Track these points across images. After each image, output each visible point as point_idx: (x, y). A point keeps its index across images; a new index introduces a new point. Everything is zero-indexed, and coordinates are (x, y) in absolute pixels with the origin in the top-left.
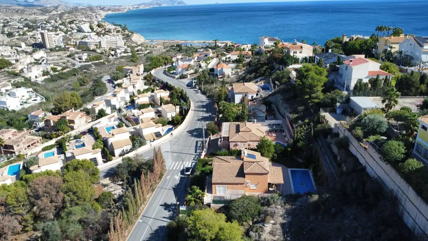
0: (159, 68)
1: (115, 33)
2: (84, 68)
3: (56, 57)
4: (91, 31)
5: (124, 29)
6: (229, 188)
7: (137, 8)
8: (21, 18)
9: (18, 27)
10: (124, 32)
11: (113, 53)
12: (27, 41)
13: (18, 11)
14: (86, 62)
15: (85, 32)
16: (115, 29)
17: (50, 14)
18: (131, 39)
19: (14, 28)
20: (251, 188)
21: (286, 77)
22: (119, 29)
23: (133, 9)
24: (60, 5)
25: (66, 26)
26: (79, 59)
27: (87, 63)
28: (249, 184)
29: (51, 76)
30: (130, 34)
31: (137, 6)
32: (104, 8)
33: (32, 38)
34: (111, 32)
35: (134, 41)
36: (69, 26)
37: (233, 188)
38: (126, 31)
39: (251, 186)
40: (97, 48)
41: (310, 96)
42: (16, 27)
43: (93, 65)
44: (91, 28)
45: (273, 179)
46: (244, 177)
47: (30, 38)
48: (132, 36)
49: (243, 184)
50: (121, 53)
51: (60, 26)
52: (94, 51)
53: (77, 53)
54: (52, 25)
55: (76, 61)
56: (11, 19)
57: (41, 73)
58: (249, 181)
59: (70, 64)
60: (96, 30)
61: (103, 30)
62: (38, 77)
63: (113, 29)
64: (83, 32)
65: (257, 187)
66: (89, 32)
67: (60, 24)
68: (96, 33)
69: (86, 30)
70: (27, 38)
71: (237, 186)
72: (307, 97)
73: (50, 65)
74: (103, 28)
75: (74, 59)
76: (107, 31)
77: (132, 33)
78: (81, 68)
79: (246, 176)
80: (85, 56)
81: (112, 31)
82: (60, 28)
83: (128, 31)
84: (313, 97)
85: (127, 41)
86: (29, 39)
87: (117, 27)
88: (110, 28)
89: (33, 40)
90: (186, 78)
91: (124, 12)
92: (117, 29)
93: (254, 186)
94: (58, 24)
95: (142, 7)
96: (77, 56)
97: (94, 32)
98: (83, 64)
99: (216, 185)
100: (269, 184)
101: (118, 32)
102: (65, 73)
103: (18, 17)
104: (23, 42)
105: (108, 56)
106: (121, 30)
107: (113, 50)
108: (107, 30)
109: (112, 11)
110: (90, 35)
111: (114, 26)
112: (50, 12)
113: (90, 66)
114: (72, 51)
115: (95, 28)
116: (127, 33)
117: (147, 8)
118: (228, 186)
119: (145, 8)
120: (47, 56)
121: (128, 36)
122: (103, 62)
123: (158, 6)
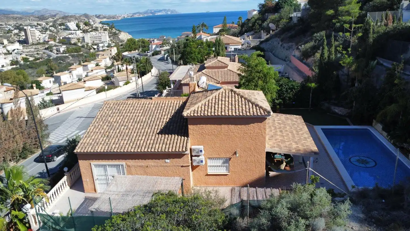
0: (134, 52)
1: (102, 31)
2: (60, 59)
3: (33, 50)
4: (77, 29)
5: (111, 28)
6: (133, 169)
7: (132, 16)
8: (17, 24)
9: (9, 29)
10: (112, 30)
11: (95, 47)
12: (11, 39)
13: (16, 18)
14: (63, 53)
15: (71, 30)
16: (103, 27)
17: (46, 21)
18: (118, 37)
19: (5, 30)
20: (210, 171)
21: (285, 17)
22: (107, 27)
23: (128, 17)
24: (58, 14)
25: (56, 28)
26: (57, 51)
27: (65, 55)
28: (202, 158)
29: (20, 65)
30: (117, 32)
31: (132, 15)
32: (100, 16)
33: (16, 36)
34: (98, 31)
35: (121, 39)
36: (60, 27)
37: (146, 171)
38: (114, 29)
39: (210, 163)
40: (78, 42)
41: (336, 11)
42: (7, 29)
43: (70, 57)
44: (78, 26)
45: (283, 141)
46: (185, 133)
47: (14, 35)
48: (119, 34)
49: (179, 155)
50: (103, 47)
51: (50, 28)
52: (75, 44)
53: (55, 46)
54: (43, 27)
55: (53, 53)
56: (6, 24)
57: (9, 62)
58: (201, 147)
59: (46, 55)
60: (82, 28)
61: (90, 28)
62: (5, 66)
63: (100, 27)
64: (70, 30)
65: (228, 169)
66: (76, 29)
67: (51, 26)
68: (82, 31)
69: (72, 28)
70: (11, 36)
71: (160, 162)
72: (331, 12)
73: (21, 55)
74: (90, 27)
75: (51, 51)
76: (94, 30)
77: (120, 31)
78: (56, 59)
79: (191, 128)
80: (63, 48)
81: (99, 29)
82: (50, 30)
83: (116, 30)
84: (342, 12)
85: (113, 39)
86: (12, 37)
87: (105, 26)
88: (97, 26)
89: (16, 37)
90: (160, 54)
91: (119, 19)
92: (104, 28)
93: (220, 162)
94: (49, 26)
95: (136, 16)
96: (55, 48)
97: (81, 30)
98: (59, 55)
99: (94, 163)
100: (270, 156)
101: (105, 30)
102: (36, 63)
103: (13, 22)
104: (5, 39)
105: (90, 50)
106: (108, 28)
107: (96, 45)
108: (94, 28)
109: (107, 19)
110: (76, 32)
111: (101, 25)
112: (47, 19)
113: (67, 57)
114: (52, 44)
115: (82, 26)
116: (115, 31)
117: (141, 16)
118: (131, 162)
119: (139, 16)
120: (23, 49)
121: (115, 34)
122: (82, 54)
123: (152, 15)
